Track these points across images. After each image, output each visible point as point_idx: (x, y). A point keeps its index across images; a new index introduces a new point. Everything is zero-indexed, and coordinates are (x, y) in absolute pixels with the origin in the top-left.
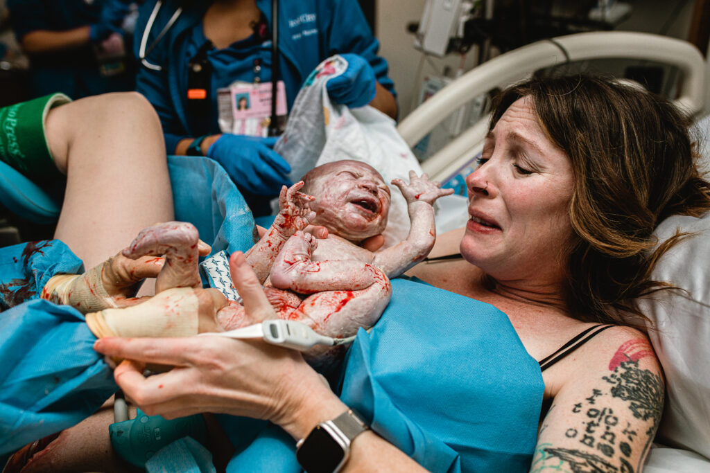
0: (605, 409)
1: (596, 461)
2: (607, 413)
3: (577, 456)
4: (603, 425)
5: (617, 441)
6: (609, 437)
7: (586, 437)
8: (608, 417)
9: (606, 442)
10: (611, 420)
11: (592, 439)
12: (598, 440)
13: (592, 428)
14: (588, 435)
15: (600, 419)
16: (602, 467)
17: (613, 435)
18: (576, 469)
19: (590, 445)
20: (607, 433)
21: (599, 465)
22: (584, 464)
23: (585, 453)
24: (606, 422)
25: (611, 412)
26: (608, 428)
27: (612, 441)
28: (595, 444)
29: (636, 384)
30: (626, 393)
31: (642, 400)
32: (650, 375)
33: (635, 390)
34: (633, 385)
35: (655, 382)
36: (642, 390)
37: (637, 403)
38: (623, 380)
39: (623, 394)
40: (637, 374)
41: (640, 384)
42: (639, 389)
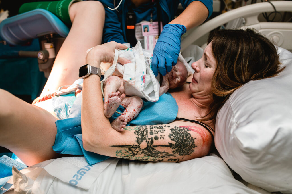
1: (146, 131)
2: (163, 130)
4: (159, 130)
5: (156, 135)
6: (156, 132)
8: (162, 130)
9: (154, 132)
11: (153, 128)
12: (153, 130)
13: (156, 128)
17: (157, 133)
19: (150, 129)
20: (157, 131)
21: (145, 132)
22: (143, 129)
23: (147, 128)
25: (164, 130)
26: (159, 131)
27: (155, 133)
28: (151, 130)
29: (180, 133)
30: (174, 132)
31: (176, 136)
32: (189, 135)
33: (177, 133)
34: (179, 132)
35: (189, 138)
36: (180, 135)
37: (174, 135)
38: (178, 130)
39: (173, 131)
40: (184, 132)
41: (181, 134)
42: (179, 134)
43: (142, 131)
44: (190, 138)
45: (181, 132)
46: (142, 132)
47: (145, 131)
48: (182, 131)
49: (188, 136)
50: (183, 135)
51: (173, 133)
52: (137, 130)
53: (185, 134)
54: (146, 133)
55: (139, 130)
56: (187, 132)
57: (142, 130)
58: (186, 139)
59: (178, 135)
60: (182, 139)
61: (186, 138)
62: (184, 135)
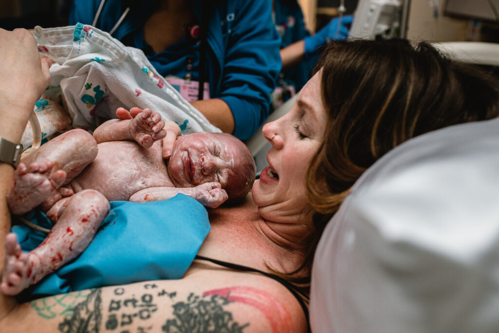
0: (155, 305)
1: (96, 318)
2: (151, 309)
3: (95, 304)
4: (136, 310)
5: (126, 328)
6: (126, 320)
7: (118, 303)
8: (147, 310)
9: (120, 320)
10: (145, 314)
11: (118, 308)
12: (119, 313)
13: (130, 304)
14: (122, 304)
15: (142, 306)
16: (92, 325)
17: (130, 322)
18: (80, 307)
19: (111, 309)
20: (129, 317)
21: (92, 322)
22: (88, 311)
23: (100, 308)
24: (141, 312)
25: (154, 310)
26: (135, 315)
27: (123, 324)
28: (114, 312)
29: (200, 312)
30: (182, 311)
31: (186, 325)
32: (226, 318)
33: (192, 315)
34: (196, 311)
35: (225, 325)
36: (198, 319)
37: (179, 323)
38: (196, 304)
39: (180, 310)
40: (213, 309)
41: (202, 315)
42: (196, 317)
43: (82, 321)
44: (230, 324)
45: (203, 311)
46: (84, 324)
47: (93, 317)
48: (208, 308)
49: (223, 319)
50: (207, 317)
51: (179, 316)
52: (69, 318)
53: (216, 314)
54: (93, 326)
55: (74, 318)
56: (221, 309)
57: (83, 315)
58: (216, 330)
59: (192, 321)
60: (202, 330)
61: (217, 326)
62: (210, 318)
